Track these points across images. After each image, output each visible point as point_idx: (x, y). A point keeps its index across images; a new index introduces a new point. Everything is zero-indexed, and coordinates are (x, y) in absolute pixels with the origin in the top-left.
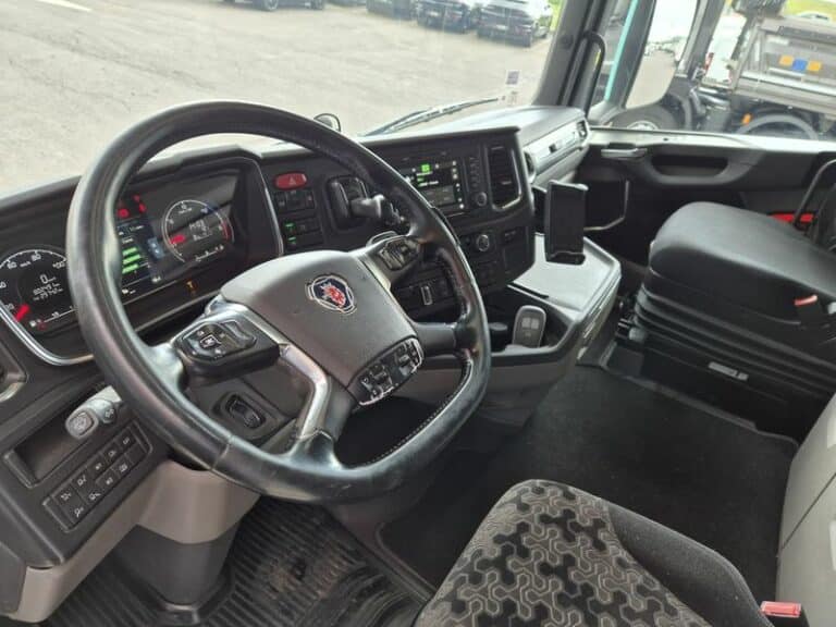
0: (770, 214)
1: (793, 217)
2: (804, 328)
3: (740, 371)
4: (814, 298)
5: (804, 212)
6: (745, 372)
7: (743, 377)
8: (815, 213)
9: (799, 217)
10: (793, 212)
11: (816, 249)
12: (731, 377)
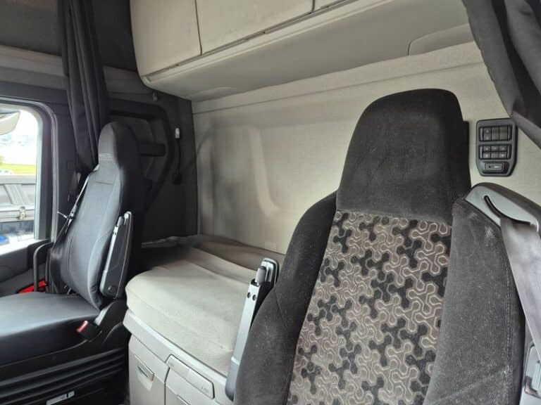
0: (18, 292)
1: (35, 287)
2: (90, 341)
3: (67, 393)
4: (86, 323)
5: (38, 281)
6: (70, 391)
7: (71, 394)
8: (44, 279)
9: (38, 285)
10: (33, 284)
11: (61, 297)
12: (65, 400)
